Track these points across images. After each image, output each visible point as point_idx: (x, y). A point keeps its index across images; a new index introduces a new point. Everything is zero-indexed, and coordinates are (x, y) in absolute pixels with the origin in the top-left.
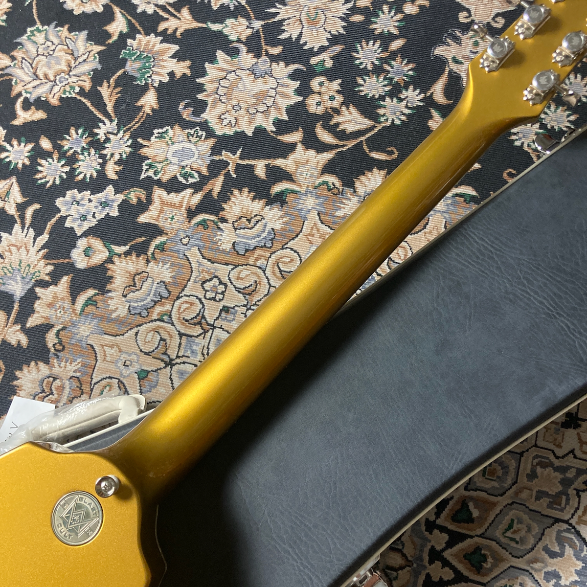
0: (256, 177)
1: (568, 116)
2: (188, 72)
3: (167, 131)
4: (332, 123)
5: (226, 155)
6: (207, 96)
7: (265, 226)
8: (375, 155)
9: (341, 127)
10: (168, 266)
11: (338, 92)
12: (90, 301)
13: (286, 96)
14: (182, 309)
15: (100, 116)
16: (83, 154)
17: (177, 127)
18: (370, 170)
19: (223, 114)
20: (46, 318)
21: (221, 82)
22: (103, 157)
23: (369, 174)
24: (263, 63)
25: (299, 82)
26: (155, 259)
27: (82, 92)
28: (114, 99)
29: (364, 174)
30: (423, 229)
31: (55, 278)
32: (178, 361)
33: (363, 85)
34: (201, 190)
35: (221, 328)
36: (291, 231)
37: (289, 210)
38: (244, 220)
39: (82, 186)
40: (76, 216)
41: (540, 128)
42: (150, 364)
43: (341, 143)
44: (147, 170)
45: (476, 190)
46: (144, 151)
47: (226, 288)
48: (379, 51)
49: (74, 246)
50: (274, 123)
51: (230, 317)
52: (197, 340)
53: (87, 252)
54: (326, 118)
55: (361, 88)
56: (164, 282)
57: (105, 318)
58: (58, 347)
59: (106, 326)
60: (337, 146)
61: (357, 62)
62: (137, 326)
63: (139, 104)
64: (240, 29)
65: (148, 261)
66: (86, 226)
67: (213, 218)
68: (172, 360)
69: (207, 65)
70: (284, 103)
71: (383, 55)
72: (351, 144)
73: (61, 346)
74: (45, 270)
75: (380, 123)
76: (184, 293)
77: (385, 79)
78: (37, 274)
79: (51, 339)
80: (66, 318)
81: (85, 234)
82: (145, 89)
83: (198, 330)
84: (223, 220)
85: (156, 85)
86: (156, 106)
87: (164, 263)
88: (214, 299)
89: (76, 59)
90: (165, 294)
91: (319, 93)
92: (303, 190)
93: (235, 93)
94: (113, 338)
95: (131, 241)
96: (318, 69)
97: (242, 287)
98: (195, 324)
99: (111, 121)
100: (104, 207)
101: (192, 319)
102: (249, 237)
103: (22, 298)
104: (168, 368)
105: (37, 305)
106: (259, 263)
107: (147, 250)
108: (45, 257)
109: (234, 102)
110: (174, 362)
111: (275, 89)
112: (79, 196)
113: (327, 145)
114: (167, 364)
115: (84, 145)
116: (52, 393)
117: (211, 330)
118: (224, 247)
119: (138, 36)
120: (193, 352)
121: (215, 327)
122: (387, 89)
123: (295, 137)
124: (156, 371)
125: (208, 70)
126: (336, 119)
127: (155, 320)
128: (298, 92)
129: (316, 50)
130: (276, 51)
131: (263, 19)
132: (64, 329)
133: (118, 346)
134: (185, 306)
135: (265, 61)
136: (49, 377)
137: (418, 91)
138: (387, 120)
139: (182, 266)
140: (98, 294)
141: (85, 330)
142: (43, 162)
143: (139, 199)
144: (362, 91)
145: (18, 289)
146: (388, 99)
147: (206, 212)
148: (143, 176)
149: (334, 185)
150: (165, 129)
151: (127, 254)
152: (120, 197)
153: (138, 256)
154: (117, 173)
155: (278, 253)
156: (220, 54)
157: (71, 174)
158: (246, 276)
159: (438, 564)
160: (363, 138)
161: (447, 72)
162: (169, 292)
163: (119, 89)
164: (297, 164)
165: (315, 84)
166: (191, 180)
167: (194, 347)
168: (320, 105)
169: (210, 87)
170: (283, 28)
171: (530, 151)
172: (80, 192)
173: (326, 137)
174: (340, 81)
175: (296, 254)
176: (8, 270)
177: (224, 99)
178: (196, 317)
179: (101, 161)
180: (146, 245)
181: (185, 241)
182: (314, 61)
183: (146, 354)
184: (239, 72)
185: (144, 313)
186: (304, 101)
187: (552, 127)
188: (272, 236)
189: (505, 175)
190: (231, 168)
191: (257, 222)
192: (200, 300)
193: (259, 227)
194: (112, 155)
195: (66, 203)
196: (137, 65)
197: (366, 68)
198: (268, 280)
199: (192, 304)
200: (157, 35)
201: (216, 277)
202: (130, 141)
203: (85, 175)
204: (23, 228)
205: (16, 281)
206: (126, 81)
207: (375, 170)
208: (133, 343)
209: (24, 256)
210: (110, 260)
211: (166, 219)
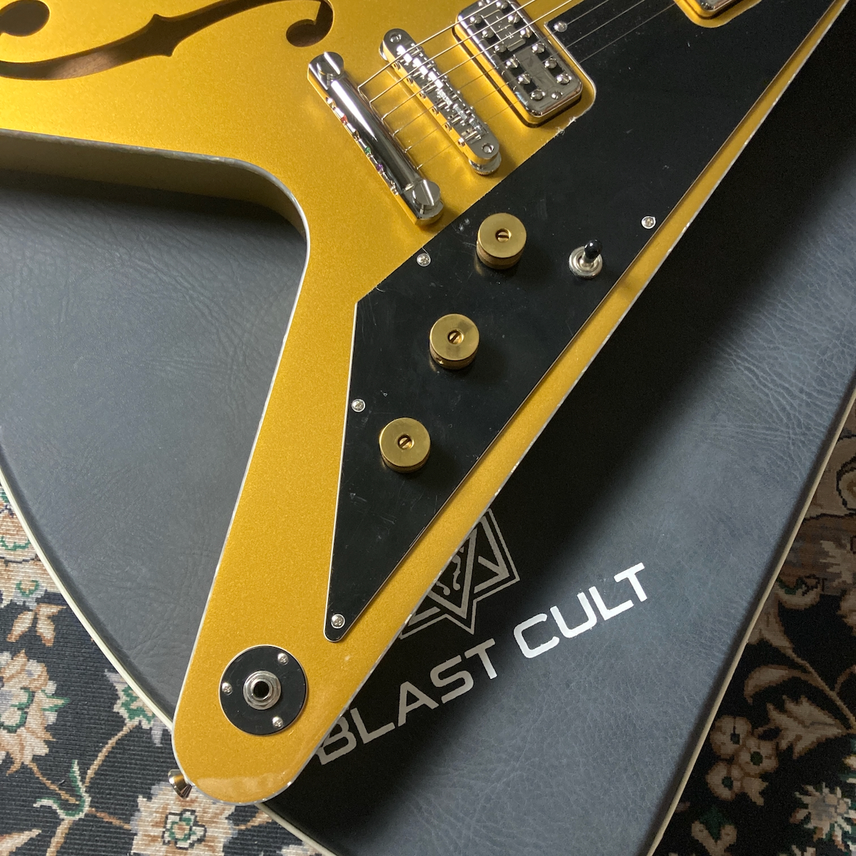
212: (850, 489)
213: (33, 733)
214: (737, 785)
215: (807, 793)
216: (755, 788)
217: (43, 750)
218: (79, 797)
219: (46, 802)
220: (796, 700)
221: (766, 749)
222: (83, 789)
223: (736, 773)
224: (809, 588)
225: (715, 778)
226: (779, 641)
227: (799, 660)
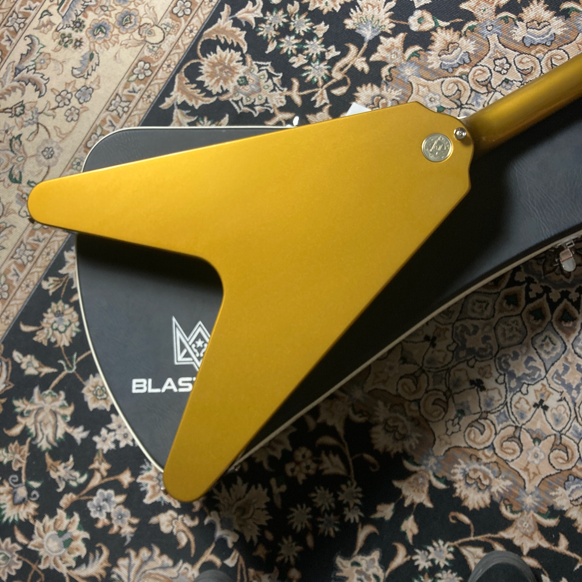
7: (550, 30)
10: (473, 42)
12: (416, 54)
14: (476, 74)
20: (384, 58)
26: (466, 36)
31: (395, 33)
32: (466, 106)
35: (500, 92)
36: (568, 38)
37: (570, 23)
38: (535, 22)
42: (447, 103)
47: (510, 67)
49: (412, 14)
51: (508, 87)
52: (482, 96)
53: (420, 20)
56: (468, 53)
57: (423, 67)
58: (388, 78)
59: (423, 72)
62: (444, 77)
65: (461, 36)
66: (423, 2)
67: (513, 16)
68: (462, 104)
73: (390, 79)
74: (389, 25)
76: (480, 63)
78: (383, 27)
79: (385, 71)
80: (398, 60)
81: (421, 8)
83: (484, 90)
87: (472, 40)
88: (500, 72)
90: (467, 61)
94: (426, 81)
95: (452, 19)
97: (522, 69)
98: (483, 86)
101: (482, 82)
102: (536, 35)
103: (370, 41)
104: (459, 109)
105: (379, 48)
106: (537, 55)
107: (462, 29)
108: (390, 17)
110: (463, 106)
114: (458, 107)
116: (378, 106)
117: (493, 93)
118: (515, 38)
120: (477, 103)
121: (496, 91)
124: (450, 109)
127: (457, 77)
132: (395, 67)
133: (428, 87)
134: (479, 72)
136: (378, 96)
139: (483, 45)
140: (422, 50)
141: (408, 72)
145: (368, 34)
147: (510, 11)
151: (447, 28)
153: (455, 31)
155: (554, 52)
158: (527, 62)
162: (471, 61)
167: (479, 101)
175: (566, 55)
176: (364, 20)
178: (485, 81)
180: (463, 24)
181: (490, 28)
183: (446, 96)
185: (450, 70)
188: (553, 39)
191: (544, 26)
192: (490, 70)
193: (545, 30)
198: (541, 68)
199: (484, 72)
201: (505, 58)
205: (368, 28)
208: (438, 88)
209: (376, 13)
210: (434, 29)
211: (480, 10)
212: (403, 386)
213: (66, 337)
214: (295, 473)
215: (319, 489)
216: (301, 478)
217: (67, 344)
218: (73, 366)
219: (62, 362)
220: (334, 455)
221: (313, 466)
222: (75, 363)
223: (297, 468)
224: (363, 416)
225: (289, 467)
226: (340, 429)
227: (344, 441)
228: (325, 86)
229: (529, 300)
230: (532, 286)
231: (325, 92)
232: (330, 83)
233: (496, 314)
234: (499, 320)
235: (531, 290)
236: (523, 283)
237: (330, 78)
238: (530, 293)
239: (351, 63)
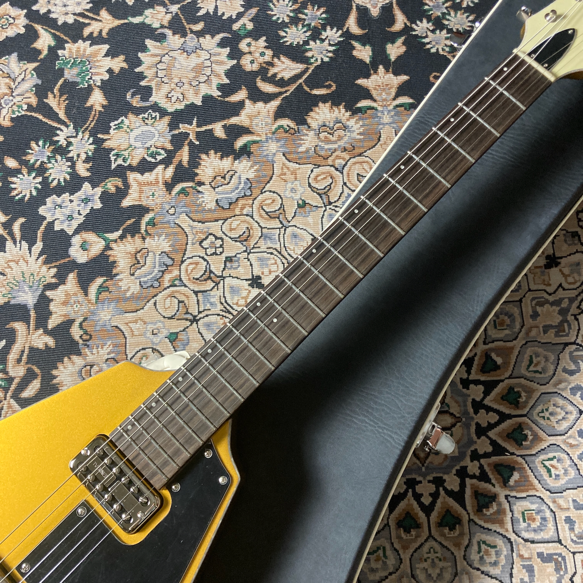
0: (218, 139)
1: (467, 17)
2: (125, 65)
3: (122, 122)
4: (269, 75)
5: (183, 128)
6: (149, 81)
7: (240, 178)
8: (316, 92)
9: (279, 76)
10: (163, 237)
11: (266, 47)
12: (102, 289)
13: (221, 63)
14: (189, 271)
15: (55, 125)
16: (50, 162)
17: (130, 116)
18: (317, 105)
19: (169, 93)
20: (65, 316)
21: (158, 66)
22: (70, 159)
23: (317, 109)
24: (191, 41)
25: (229, 48)
26: (150, 235)
27: (30, 108)
28: (63, 106)
29: (312, 110)
30: (378, 142)
31: (61, 278)
32: (201, 315)
33: (286, 37)
34: (171, 163)
35: (230, 276)
36: (266, 176)
37: (256, 159)
38: (219, 178)
39: (59, 190)
40: (62, 218)
41: (448, 33)
42: (176, 326)
43: (283, 90)
44: (115, 160)
45: (412, 97)
46: (107, 144)
47: (223, 241)
48: (290, 4)
49: (70, 245)
50: (218, 89)
51: (235, 265)
52: (212, 293)
53: (84, 247)
54: (263, 72)
55: (285, 39)
56: (165, 253)
57: (121, 299)
58: (85, 337)
59: (125, 305)
60: (280, 93)
61: (274, 18)
62: (153, 297)
63: (88, 104)
64: (160, 16)
65: (144, 239)
66: (75, 224)
67: (190, 184)
68: (196, 316)
69: (140, 55)
70: (221, 70)
71: (295, 7)
72: (292, 88)
73: (88, 337)
74: (49, 274)
75: (311, 64)
76: (186, 256)
77: (303, 26)
78: (43, 279)
79: (76, 332)
80: (84, 309)
81: (77, 231)
82: (89, 90)
83: (210, 285)
84: (201, 184)
85: (99, 84)
86: (105, 103)
87: (159, 236)
88: (215, 254)
89: (14, 81)
90: (169, 262)
91: (250, 53)
92: (263, 138)
93: (174, 72)
94: (134, 314)
95: (122, 225)
96: (242, 33)
97: (237, 236)
98: (205, 280)
99: (67, 126)
100: (86, 203)
101: (201, 277)
102: (228, 192)
103: (36, 306)
104: (195, 324)
105: (52, 307)
106: (245, 212)
107: (140, 229)
108: (45, 262)
109: (176, 80)
110: (198, 318)
111: (209, 59)
112: (59, 200)
113: (272, 94)
114: (192, 322)
115: (49, 154)
117: (222, 281)
118: (208, 206)
119: (66, 45)
120: (211, 304)
121: (224, 277)
122: (308, 34)
123: (241, 95)
124: (184, 330)
125: (142, 58)
126: (272, 71)
127: (168, 287)
128: (231, 56)
129: (234, 17)
130: (199, 26)
131: (178, 3)
132: (85, 320)
133: (141, 320)
134: (191, 267)
135: (192, 38)
136: (85, 366)
137: (335, 29)
138: (317, 60)
139: (175, 234)
140: (107, 280)
141: (106, 315)
142: (14, 179)
143: (117, 187)
144: (287, 41)
145: (29, 299)
146: (311, 43)
147: (182, 181)
148: (113, 166)
149: (289, 127)
150: (120, 120)
151: (122, 237)
152: (99, 191)
153: (133, 236)
154: (88, 170)
155: (260, 198)
156: (148, 42)
157: (45, 182)
158: (238, 226)
159: (482, 411)
160: (301, 81)
161: (354, 7)
162: (173, 259)
163: (65, 97)
164: (250, 117)
165: (243, 46)
166: (159, 158)
167: (212, 300)
168: (254, 63)
169: (149, 73)
170: (198, 6)
171: (445, 54)
172: (59, 196)
173: (268, 88)
174: (264, 38)
175: (275, 195)
176: (13, 284)
177: (165, 80)
178: (204, 274)
179: (69, 164)
180: (137, 225)
181: (172, 211)
182: (236, 27)
183: (169, 318)
184: (171, 54)
185: (156, 284)
186: (238, 62)
187: (458, 29)
188: (249, 185)
189: (431, 79)
190: (192, 137)
191: (232, 177)
192: (203, 258)
193: (234, 180)
194: (78, 155)
195: (49, 210)
196: (75, 71)
197: (283, 21)
198: (259, 224)
199: (197, 264)
200: (84, 40)
201: (211, 234)
202: (91, 139)
203: (59, 180)
204: (15, 243)
205: (24, 292)
206: (69, 88)
207: (320, 104)
208: (155, 313)
209: (24, 267)
210: (108, 248)
211: (148, 197)
228: (9, 394)
229: (428, 510)
230: (419, 489)
231: (12, 401)
232: (13, 387)
233: (402, 556)
234: (410, 560)
235: (422, 495)
236: (406, 491)
237: (10, 380)
238: (422, 499)
239: (27, 345)
